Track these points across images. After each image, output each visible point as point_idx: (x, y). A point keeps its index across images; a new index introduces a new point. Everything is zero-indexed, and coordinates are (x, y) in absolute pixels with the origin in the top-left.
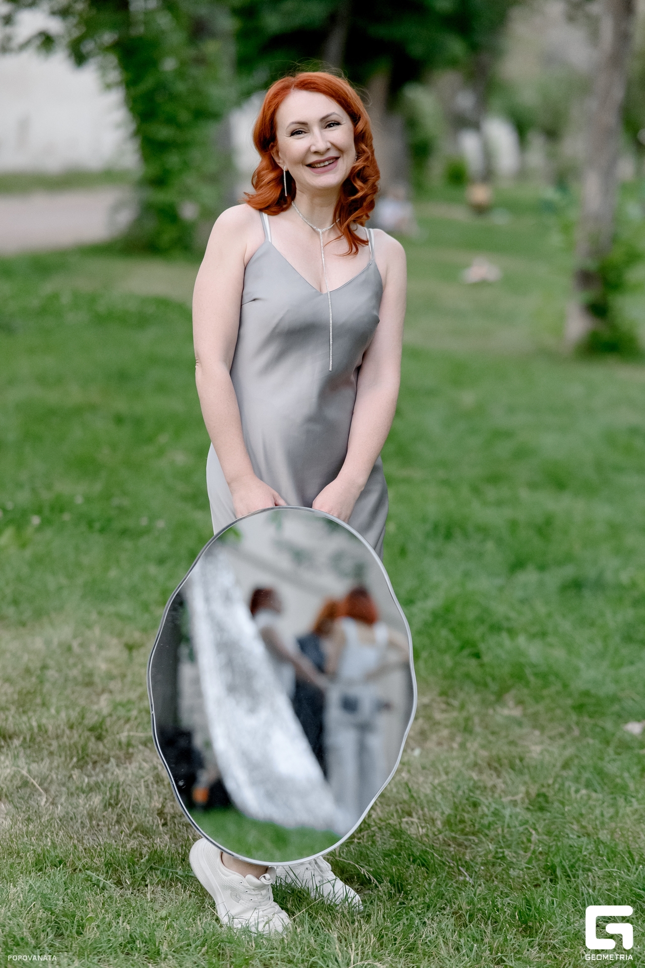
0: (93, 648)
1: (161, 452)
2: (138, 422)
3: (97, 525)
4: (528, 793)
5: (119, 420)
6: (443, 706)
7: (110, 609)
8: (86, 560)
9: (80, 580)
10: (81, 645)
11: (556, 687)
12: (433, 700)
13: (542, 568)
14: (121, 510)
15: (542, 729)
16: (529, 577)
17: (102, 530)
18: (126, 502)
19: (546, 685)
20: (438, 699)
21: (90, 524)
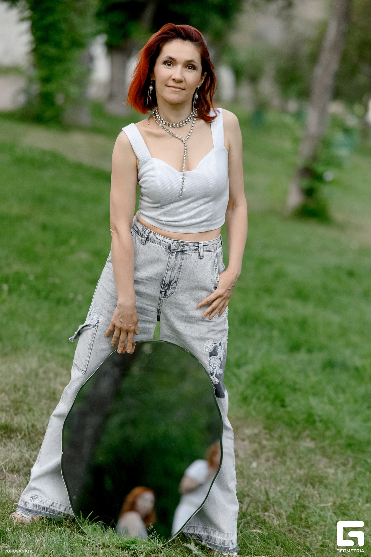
0: (51, 375)
1: (72, 251)
2: (57, 230)
3: (43, 294)
4: (334, 503)
5: (44, 227)
6: (268, 436)
7: (57, 350)
8: (39, 316)
9: (38, 329)
10: (45, 372)
11: (333, 431)
12: (260, 432)
13: (310, 351)
14: (54, 285)
15: (330, 458)
16: (302, 356)
17: (46, 298)
18: (57, 281)
19: (327, 428)
20: (264, 431)
21: (38, 293)
